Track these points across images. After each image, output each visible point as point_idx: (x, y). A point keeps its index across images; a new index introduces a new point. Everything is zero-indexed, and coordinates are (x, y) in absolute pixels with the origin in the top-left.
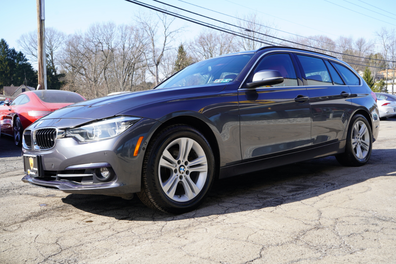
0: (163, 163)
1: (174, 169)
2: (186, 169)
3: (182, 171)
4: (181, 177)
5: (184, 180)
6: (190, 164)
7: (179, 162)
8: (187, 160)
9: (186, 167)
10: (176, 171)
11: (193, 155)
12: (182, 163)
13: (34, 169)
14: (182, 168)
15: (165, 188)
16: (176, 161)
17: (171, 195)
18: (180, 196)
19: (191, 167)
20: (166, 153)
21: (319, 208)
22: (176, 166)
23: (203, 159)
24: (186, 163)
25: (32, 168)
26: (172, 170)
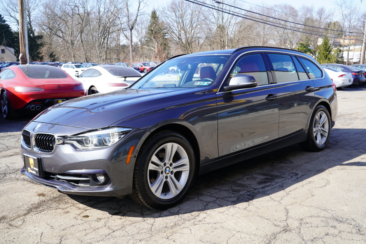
0: (151, 167)
1: (160, 171)
2: (171, 170)
3: (167, 172)
4: (166, 177)
5: (169, 180)
6: (174, 165)
7: (165, 164)
8: (172, 162)
9: (171, 168)
10: (162, 172)
11: (177, 157)
12: (168, 165)
13: (34, 168)
14: (168, 169)
15: (153, 189)
16: (162, 164)
17: (159, 194)
18: (166, 194)
19: (175, 168)
20: (154, 158)
21: (286, 206)
22: (162, 168)
23: (185, 160)
24: (171, 165)
25: (32, 167)
26: (159, 172)
